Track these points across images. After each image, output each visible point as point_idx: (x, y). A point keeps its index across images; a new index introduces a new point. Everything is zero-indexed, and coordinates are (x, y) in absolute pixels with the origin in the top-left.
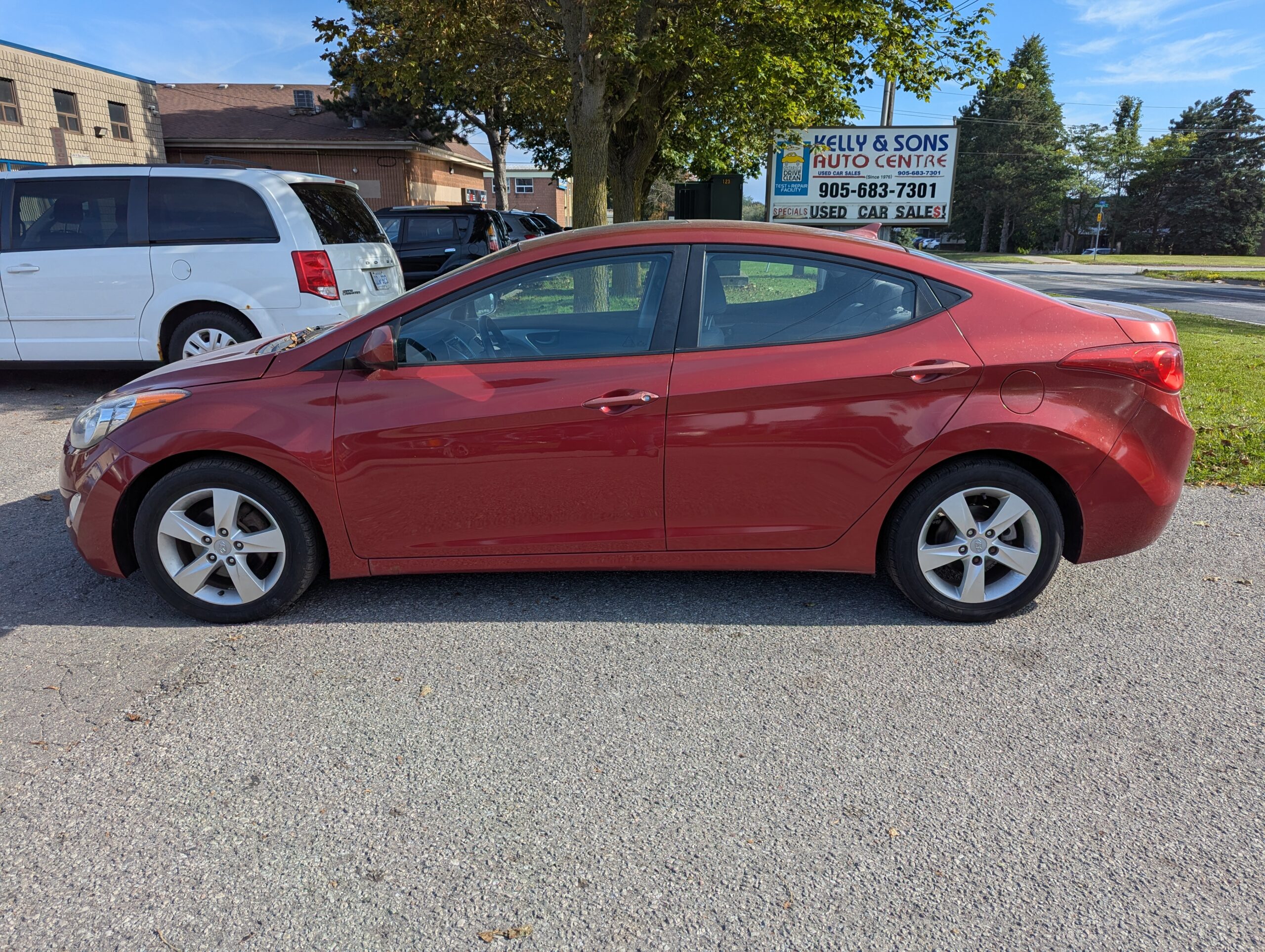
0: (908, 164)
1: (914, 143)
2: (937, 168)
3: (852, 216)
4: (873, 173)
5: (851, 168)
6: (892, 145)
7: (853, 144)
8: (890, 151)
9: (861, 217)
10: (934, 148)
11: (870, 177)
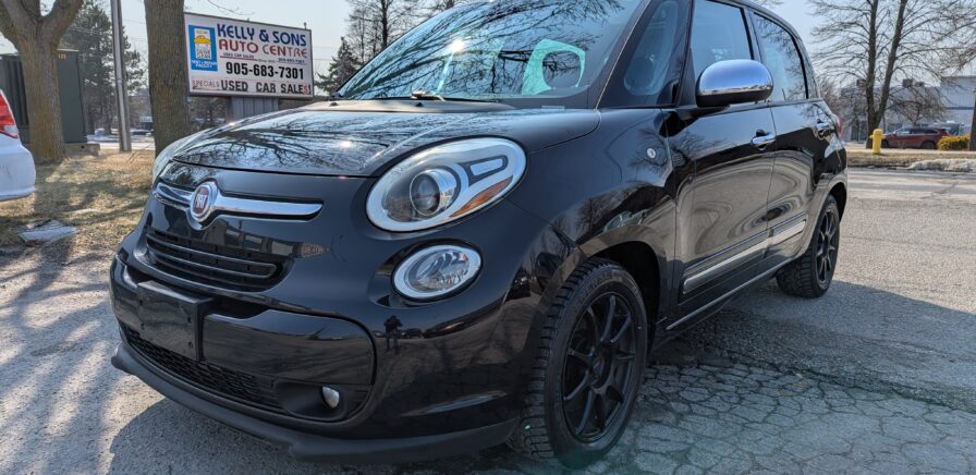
0: (284, 54)
1: (285, 38)
2: (302, 58)
3: (252, 91)
4: (263, 58)
5: (247, 53)
6: (272, 38)
7: (246, 35)
8: (271, 43)
9: (259, 90)
10: (298, 43)
11: (260, 60)
